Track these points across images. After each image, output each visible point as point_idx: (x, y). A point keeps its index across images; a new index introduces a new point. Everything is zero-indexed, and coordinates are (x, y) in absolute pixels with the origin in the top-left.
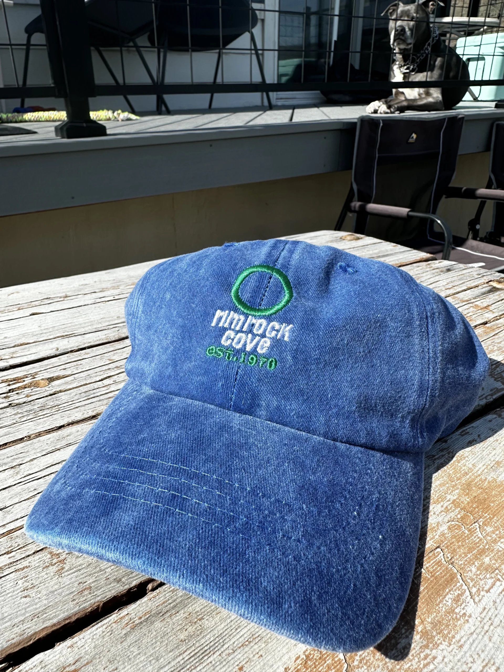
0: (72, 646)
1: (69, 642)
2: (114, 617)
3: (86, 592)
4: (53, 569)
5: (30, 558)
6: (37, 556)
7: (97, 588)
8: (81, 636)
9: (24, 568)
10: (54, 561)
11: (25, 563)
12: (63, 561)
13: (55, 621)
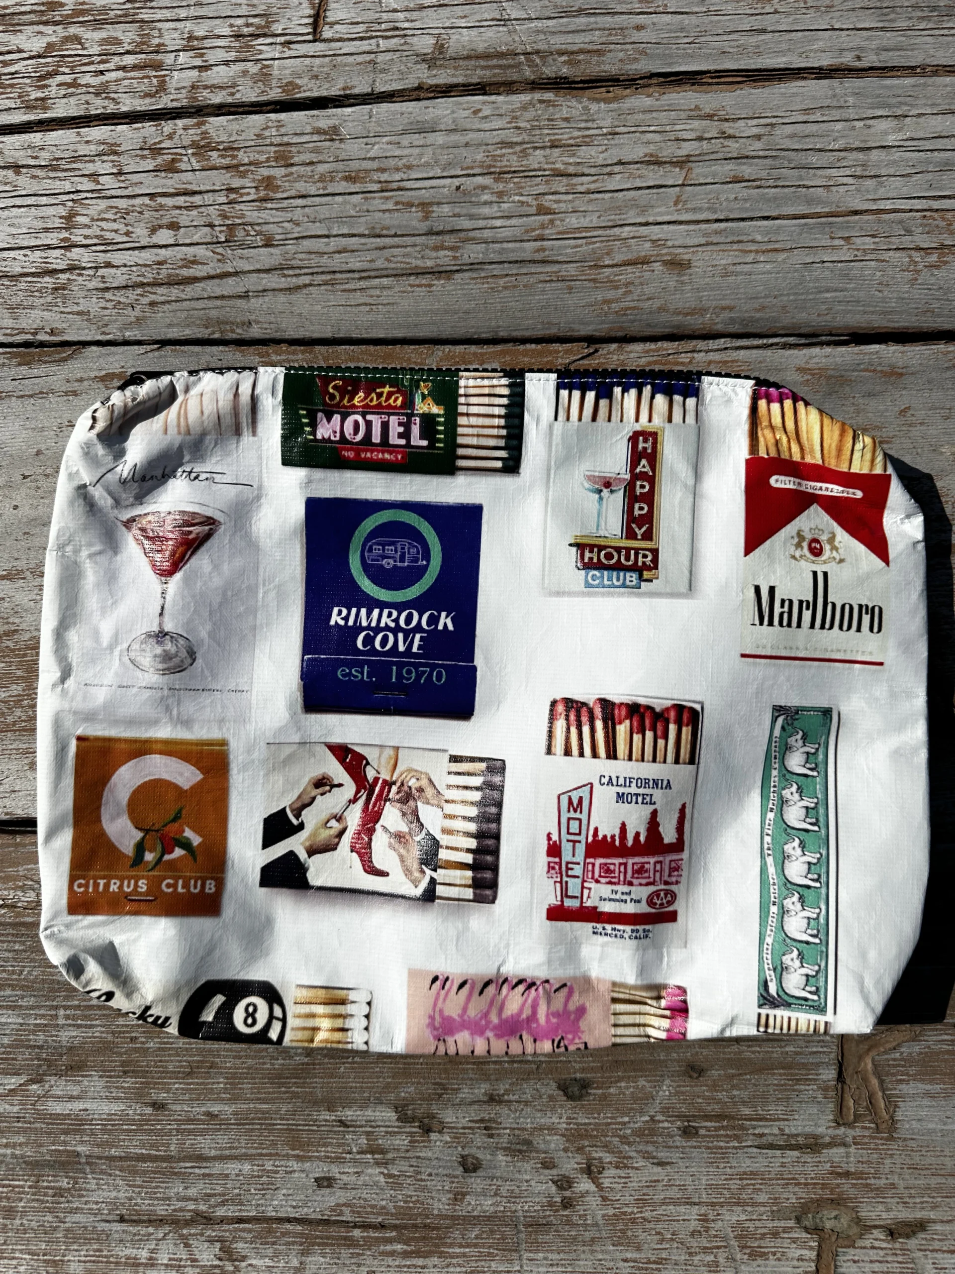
0: (902, 353)
1: (899, 348)
2: (941, 347)
3: (929, 314)
4: (908, 275)
5: (891, 253)
6: (898, 254)
7: (939, 316)
8: (912, 348)
9: (883, 261)
10: (912, 268)
11: (886, 256)
12: (918, 272)
13: (896, 325)
